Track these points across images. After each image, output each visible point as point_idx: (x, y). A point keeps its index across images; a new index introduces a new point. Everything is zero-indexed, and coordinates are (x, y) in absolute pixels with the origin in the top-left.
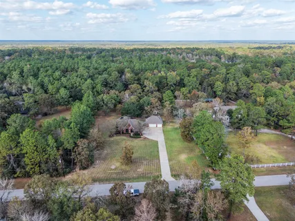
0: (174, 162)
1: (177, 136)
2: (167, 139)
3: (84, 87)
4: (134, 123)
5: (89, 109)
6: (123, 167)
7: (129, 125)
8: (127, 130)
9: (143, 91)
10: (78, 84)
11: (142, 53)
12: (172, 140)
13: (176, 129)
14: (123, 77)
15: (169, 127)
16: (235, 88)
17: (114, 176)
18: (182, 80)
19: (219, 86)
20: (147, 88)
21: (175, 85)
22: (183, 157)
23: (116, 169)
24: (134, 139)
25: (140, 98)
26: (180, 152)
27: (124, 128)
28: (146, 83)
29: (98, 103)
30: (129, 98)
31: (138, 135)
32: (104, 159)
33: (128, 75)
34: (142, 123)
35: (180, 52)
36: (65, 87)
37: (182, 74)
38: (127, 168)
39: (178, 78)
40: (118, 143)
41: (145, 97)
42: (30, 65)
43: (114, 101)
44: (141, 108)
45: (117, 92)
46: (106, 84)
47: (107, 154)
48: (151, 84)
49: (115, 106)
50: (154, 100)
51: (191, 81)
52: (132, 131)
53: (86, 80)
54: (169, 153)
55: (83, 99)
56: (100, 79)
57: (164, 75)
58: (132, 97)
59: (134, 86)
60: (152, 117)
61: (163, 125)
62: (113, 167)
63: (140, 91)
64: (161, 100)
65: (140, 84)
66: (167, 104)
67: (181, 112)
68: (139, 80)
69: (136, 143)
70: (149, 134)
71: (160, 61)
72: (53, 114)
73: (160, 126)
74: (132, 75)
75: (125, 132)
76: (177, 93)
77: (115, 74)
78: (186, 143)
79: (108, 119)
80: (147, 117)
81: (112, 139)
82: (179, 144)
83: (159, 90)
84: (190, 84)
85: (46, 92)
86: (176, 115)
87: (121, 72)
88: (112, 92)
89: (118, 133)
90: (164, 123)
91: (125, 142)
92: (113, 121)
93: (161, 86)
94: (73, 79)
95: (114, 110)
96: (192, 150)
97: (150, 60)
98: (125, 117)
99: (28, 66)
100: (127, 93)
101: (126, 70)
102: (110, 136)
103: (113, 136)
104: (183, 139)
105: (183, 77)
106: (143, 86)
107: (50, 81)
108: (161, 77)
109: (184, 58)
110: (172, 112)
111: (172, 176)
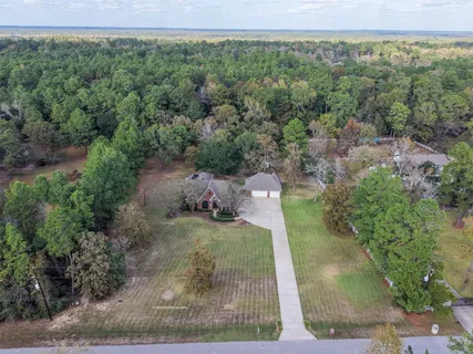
0: (310, 286)
1: (313, 219)
2: (291, 226)
3: (120, 108)
4: (220, 187)
5: (124, 157)
6: (192, 297)
7: (210, 193)
8: (205, 204)
9: (242, 119)
10: (109, 102)
11: (238, 49)
12: (303, 229)
13: (311, 202)
14: (203, 89)
15: (295, 198)
16: (433, 117)
17: (168, 320)
18: (320, 97)
19: (399, 110)
20: (250, 113)
21: (306, 107)
22: (330, 273)
23: (172, 302)
24: (219, 225)
25: (235, 134)
26: (322, 261)
27: (199, 200)
28: (248, 102)
29: (146, 144)
30: (211, 132)
31: (227, 215)
32: (151, 273)
33: (212, 87)
34: (238, 189)
35: (311, 47)
36: (85, 109)
37: (321, 86)
38: (202, 301)
39: (314, 94)
40: (183, 232)
41: (246, 133)
42: (25, 64)
43: (179, 140)
44: (237, 156)
45: (188, 120)
46: (167, 104)
47: (158, 261)
48: (258, 104)
49: (183, 150)
50: (263, 139)
51: (342, 99)
52: (215, 206)
53: (126, 94)
54: (298, 262)
55: (116, 133)
56: (154, 92)
57: (285, 87)
58: (217, 132)
59: (224, 109)
60: (260, 177)
61: (283, 194)
62: (168, 296)
63: (235, 118)
64: (279, 139)
65: (236, 106)
66: (292, 149)
67: (322, 166)
68: (233, 96)
69: (225, 231)
70: (252, 213)
71: (274, 62)
72: (56, 163)
73: (276, 194)
74: (220, 86)
75: (200, 207)
76: (313, 125)
77: (186, 83)
78: (334, 238)
79: (168, 176)
80: (248, 175)
81: (172, 222)
82: (318, 240)
83: (273, 119)
84: (339, 105)
85: (47, 117)
86: (312, 174)
87: (200, 81)
88: (178, 119)
89: (186, 208)
90: (285, 188)
91: (203, 234)
92: (176, 183)
93: (279, 109)
94: (102, 91)
95: (179, 159)
96: (348, 256)
97: (256, 60)
98: (202, 175)
99: (22, 66)
100: (209, 122)
101: (209, 76)
102: (169, 216)
103: (174, 215)
104: (329, 228)
105: (322, 93)
106: (240, 109)
107: (55, 95)
108: (279, 92)
109: (319, 58)
110: (302, 166)
111: (307, 325)
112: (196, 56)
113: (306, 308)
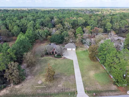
0: (86, 78)
1: (86, 56)
2: (79, 59)
3: (28, 25)
4: (57, 47)
6: (47, 83)
7: (54, 49)
8: (53, 53)
9: (64, 28)
10: (25, 24)
11: (63, 11)
12: (83, 60)
13: (84, 51)
14: (53, 20)
15: (80, 50)
16: (118, 27)
17: (39, 91)
18: (86, 22)
20: (66, 26)
21: (82, 25)
22: (92, 73)
23: (41, 85)
24: (56, 58)
25: (62, 32)
26: (89, 70)
27: (51, 51)
28: (66, 23)
29: (36, 35)
30: (55, 32)
31: (60, 56)
32: (34, 75)
33: (55, 20)
34: (63, 48)
35: (83, 11)
37: (86, 19)
38: (51, 84)
39: (84, 21)
40: (46, 61)
41: (65, 31)
42: (3, 15)
43: (46, 34)
44: (62, 38)
45: (48, 29)
46: (43, 24)
47: (37, 71)
48: (68, 24)
49: (47, 36)
50: (70, 33)
51: (92, 22)
52: (56, 53)
53: (30, 21)
54: (81, 70)
56: (39, 21)
57: (76, 19)
58: (57, 31)
59: (59, 25)
60: (69, 44)
61: (76, 49)
62: (40, 82)
63: (62, 28)
64: (75, 33)
65: (62, 25)
66: (79, 35)
67: (88, 40)
68: (61, 22)
69: (59, 60)
70: (67, 55)
71: (73, 14)
73: (74, 49)
74: (58, 19)
75: (51, 53)
76: (85, 29)
77: (48, 19)
78: (92, 62)
79: (42, 45)
80: (66, 44)
81: (43, 58)
82: (88, 63)
83: (73, 28)
84: (92, 24)
86: (85, 43)
87: (52, 18)
88: (45, 28)
89: (47, 54)
90: (77, 48)
91: (52, 62)
92: (45, 46)
93: (74, 25)
94: (23, 21)
95: (45, 40)
96: (97, 68)
97: (68, 13)
98: (52, 44)
99: (2, 15)
100: (54, 29)
101: (54, 17)
102: (42, 56)
103: (44, 56)
104: (91, 59)
105: (87, 21)
108: (74, 21)
109: (85, 13)
110: (82, 41)
111: (86, 92)
112: (52, 13)
113: (85, 86)
